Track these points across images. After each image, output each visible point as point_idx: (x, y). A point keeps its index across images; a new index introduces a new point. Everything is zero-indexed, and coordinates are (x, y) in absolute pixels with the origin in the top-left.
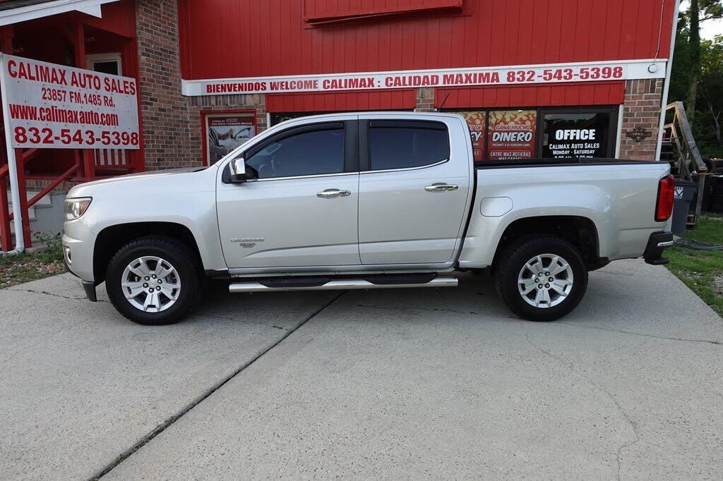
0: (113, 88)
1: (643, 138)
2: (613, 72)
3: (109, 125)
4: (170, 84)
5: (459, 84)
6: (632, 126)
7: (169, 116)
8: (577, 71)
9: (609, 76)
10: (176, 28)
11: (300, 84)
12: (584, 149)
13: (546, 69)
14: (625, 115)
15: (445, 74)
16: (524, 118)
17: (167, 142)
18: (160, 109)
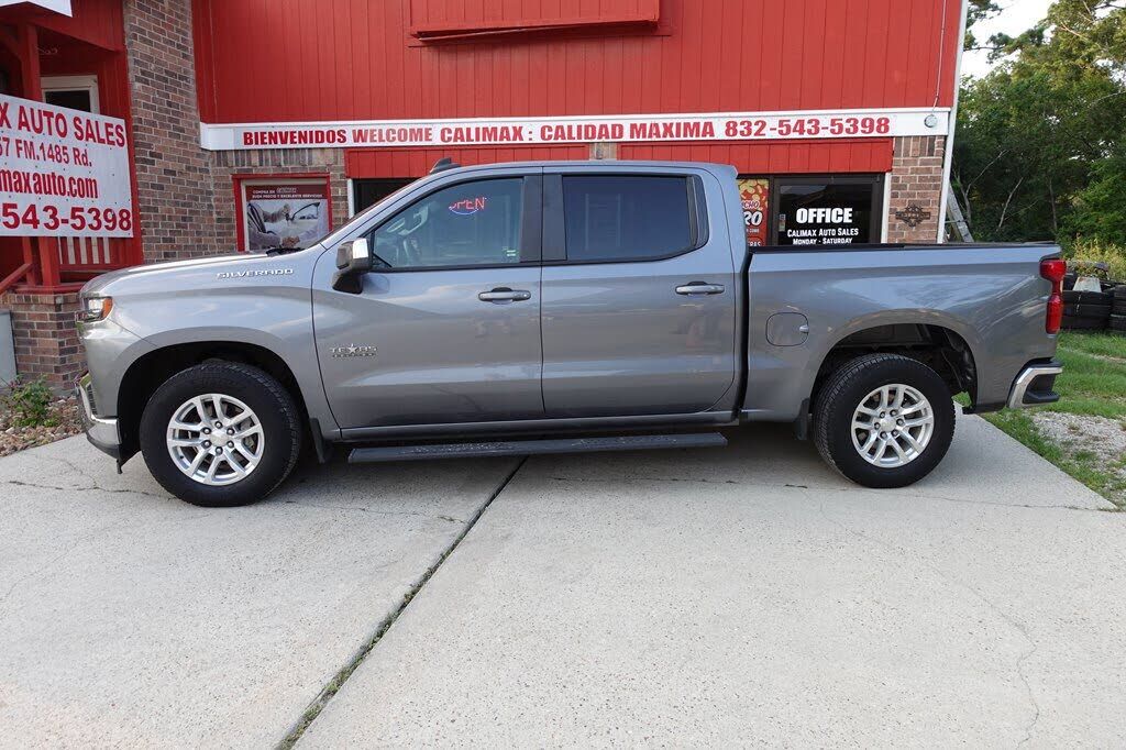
0: (88, 134)
1: (919, 221)
2: (876, 125)
3: (82, 196)
4: (182, 130)
5: (654, 138)
6: (904, 203)
7: (180, 182)
8: (826, 121)
9: (871, 131)
10: (190, 38)
11: (402, 134)
12: (837, 236)
13: (782, 119)
14: (893, 187)
15: (633, 122)
16: (751, 191)
17: (178, 226)
18: (167, 172)
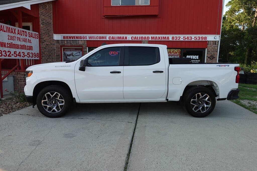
0: (31, 36)
1: (213, 59)
2: (204, 38)
3: (30, 50)
4: (50, 35)
5: (156, 40)
7: (49, 47)
8: (193, 37)
9: (203, 39)
10: (52, 15)
11: (100, 37)
12: (195, 62)
13: (184, 36)
14: (207, 51)
15: (152, 36)
16: (177, 52)
18: (47, 45)
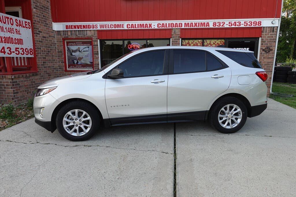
0: (20, 25)
1: (269, 52)
2: (257, 23)
3: (18, 44)
4: (47, 24)
5: (192, 27)
6: (265, 46)
13: (230, 21)
14: (262, 42)
15: (185, 22)
16: (219, 43)
17: (47, 54)
18: (43, 37)
